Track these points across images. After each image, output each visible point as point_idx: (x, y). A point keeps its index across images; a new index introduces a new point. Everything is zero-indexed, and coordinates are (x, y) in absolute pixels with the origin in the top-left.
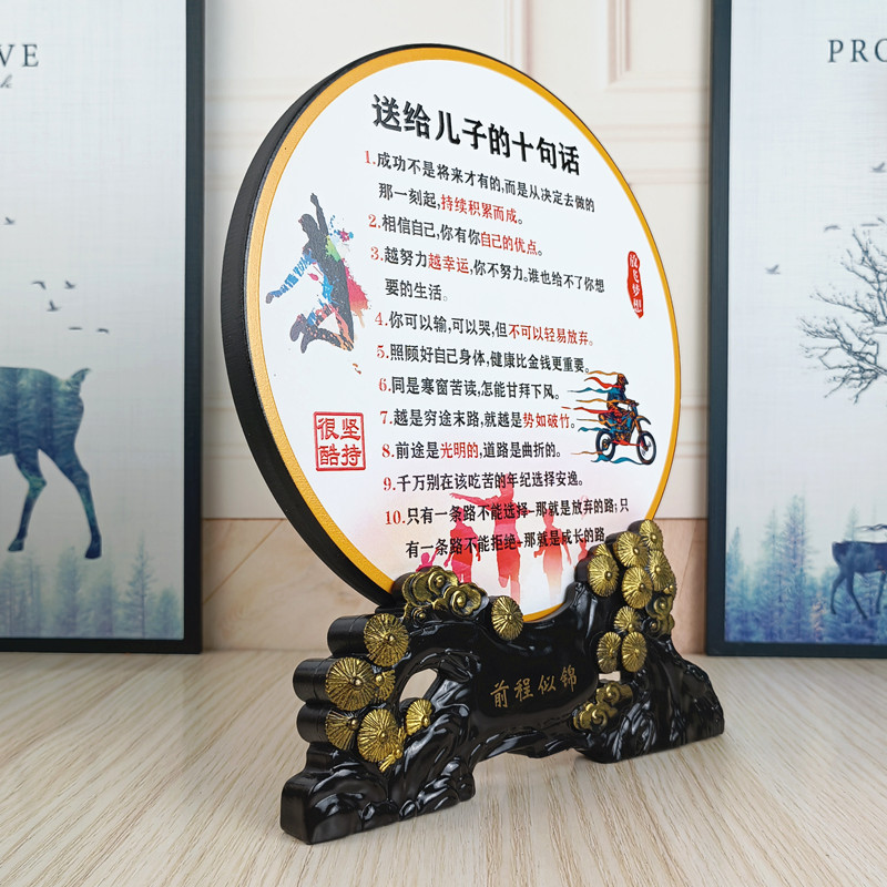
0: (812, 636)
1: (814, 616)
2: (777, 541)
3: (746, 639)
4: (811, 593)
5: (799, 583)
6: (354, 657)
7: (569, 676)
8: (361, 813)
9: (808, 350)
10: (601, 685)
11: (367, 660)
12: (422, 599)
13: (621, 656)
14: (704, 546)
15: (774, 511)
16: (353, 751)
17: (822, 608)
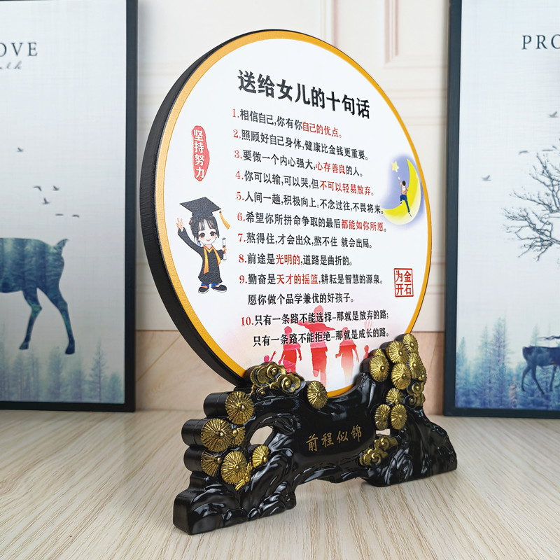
0: (510, 405)
1: (511, 392)
2: (488, 346)
3: (468, 406)
4: (509, 378)
5: (502, 372)
6: (219, 418)
7: (357, 432)
8: (223, 516)
9: (508, 228)
10: (378, 437)
11: (228, 420)
12: (263, 382)
13: (391, 420)
14: (442, 349)
15: (486, 327)
16: (218, 477)
17: (516, 387)
